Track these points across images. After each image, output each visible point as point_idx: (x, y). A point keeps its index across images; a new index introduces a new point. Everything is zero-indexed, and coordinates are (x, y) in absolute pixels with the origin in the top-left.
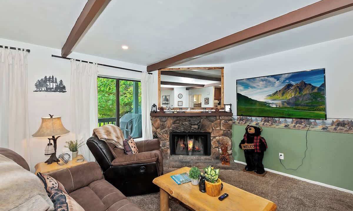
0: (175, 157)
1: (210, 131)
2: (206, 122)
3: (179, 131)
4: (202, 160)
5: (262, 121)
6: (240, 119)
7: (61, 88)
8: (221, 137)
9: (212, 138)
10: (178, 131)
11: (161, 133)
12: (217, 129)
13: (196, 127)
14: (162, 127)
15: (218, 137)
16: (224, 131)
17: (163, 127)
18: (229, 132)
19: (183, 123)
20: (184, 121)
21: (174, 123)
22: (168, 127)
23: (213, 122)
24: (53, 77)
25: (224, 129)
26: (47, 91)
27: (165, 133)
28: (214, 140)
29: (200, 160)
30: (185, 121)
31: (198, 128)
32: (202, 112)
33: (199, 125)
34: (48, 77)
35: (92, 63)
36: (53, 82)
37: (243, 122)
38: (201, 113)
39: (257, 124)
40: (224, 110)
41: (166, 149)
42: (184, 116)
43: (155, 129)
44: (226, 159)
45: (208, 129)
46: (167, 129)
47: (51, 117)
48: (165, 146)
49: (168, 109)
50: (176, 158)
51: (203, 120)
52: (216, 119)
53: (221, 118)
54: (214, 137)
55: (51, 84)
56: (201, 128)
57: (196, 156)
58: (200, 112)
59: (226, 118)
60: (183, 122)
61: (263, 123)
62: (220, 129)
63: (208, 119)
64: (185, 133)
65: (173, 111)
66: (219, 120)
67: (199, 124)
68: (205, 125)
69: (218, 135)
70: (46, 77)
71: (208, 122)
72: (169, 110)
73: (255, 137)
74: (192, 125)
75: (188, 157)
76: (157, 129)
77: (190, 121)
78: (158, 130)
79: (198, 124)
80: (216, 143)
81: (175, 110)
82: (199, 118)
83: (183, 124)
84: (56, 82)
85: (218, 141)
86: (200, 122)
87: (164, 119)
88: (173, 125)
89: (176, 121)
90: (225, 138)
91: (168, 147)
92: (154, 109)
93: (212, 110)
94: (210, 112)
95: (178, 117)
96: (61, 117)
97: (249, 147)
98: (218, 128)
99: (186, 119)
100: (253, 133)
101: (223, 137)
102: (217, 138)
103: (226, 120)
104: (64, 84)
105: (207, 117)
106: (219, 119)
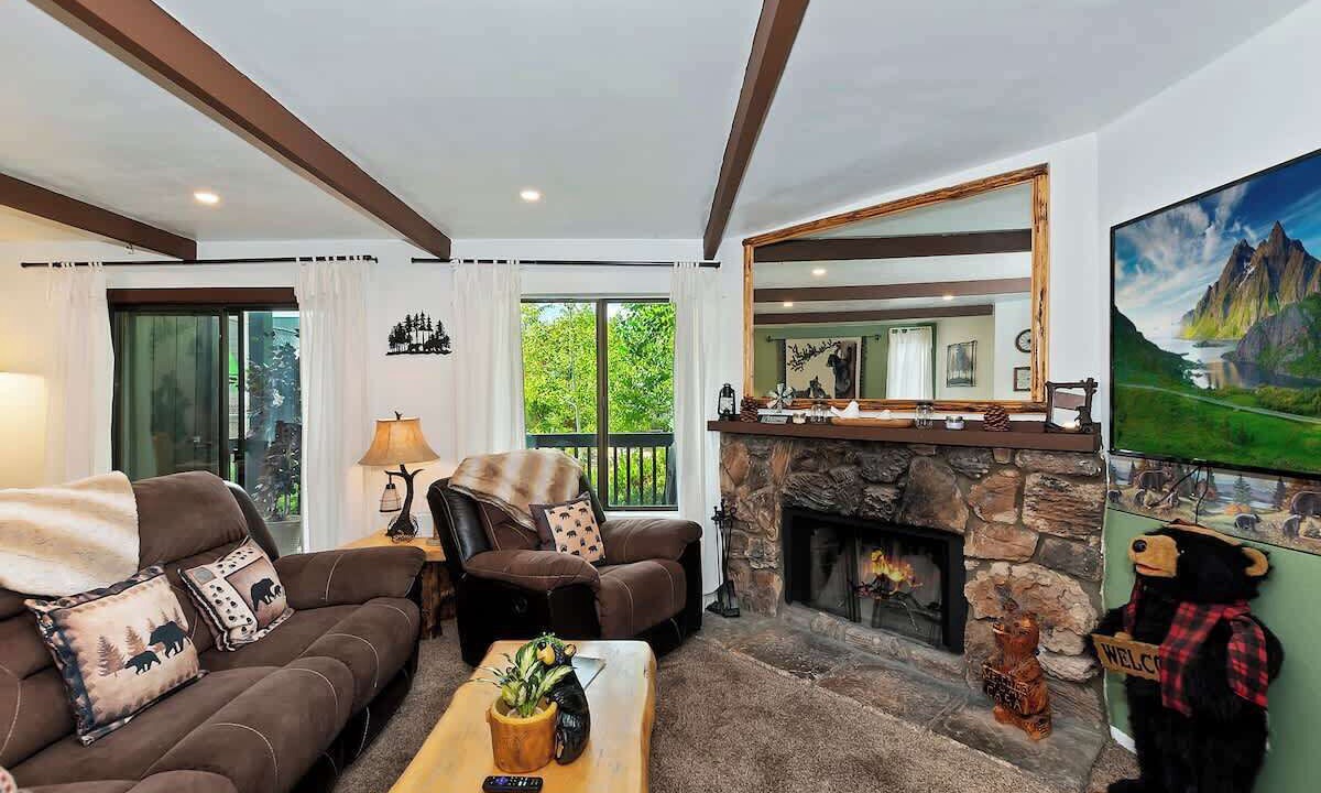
0: (801, 616)
1: (958, 525)
2: (936, 476)
3: (813, 507)
4: (916, 662)
5: (1278, 506)
6: (1146, 477)
7: (438, 344)
8: (1020, 571)
9: (968, 565)
10: (807, 503)
11: (752, 506)
12: (998, 518)
13: (887, 494)
14: (754, 480)
15: (1007, 565)
16: (1043, 536)
17: (756, 479)
18: (1077, 547)
19: (832, 472)
20: (838, 461)
21: (796, 467)
22: (775, 483)
23: (972, 479)
24: (423, 315)
25: (1042, 525)
26: (409, 352)
27: (764, 506)
28: (982, 576)
29: (904, 661)
30: (843, 463)
31: (898, 502)
32: (912, 425)
33: (903, 490)
34: (412, 318)
35: (505, 262)
36: (422, 329)
37: (1160, 497)
38: (909, 427)
39: (1243, 522)
40: (1042, 418)
41: (766, 572)
42: (835, 441)
43: (730, 487)
44: (1012, 697)
45: (942, 515)
46: (769, 489)
47: (398, 416)
48: (761, 558)
49: (775, 407)
50: (799, 620)
51: (921, 463)
52: (996, 467)
53: (1018, 459)
54: (985, 562)
55: (420, 333)
56: (909, 505)
57: (887, 638)
58: (905, 423)
59: (1055, 463)
60: (833, 467)
61: (1285, 516)
62: (1020, 524)
63: (947, 462)
64: (838, 514)
65: (791, 413)
66: (1010, 473)
67: (901, 484)
68: (929, 492)
69: (1000, 551)
70: (408, 318)
71: (943, 476)
72: (774, 412)
73: (1184, 605)
74: (866, 480)
75: (853, 630)
76: (737, 486)
77: (858, 463)
78: (740, 489)
79: (895, 482)
80: (992, 593)
81: (799, 412)
82: (903, 453)
83: (831, 477)
84: (430, 329)
85: (1004, 589)
86: (906, 471)
87: (759, 448)
88: (792, 477)
89: (805, 458)
90: (1048, 577)
91: (773, 564)
92: (727, 403)
93: (968, 417)
94: (955, 426)
95: (808, 441)
96: (418, 419)
97: (1137, 661)
98: (1008, 517)
99: (843, 454)
100: (1164, 575)
101: (1036, 568)
102: (1000, 569)
103: (1054, 477)
104: (447, 331)
105: (943, 449)
106: (1012, 465)
